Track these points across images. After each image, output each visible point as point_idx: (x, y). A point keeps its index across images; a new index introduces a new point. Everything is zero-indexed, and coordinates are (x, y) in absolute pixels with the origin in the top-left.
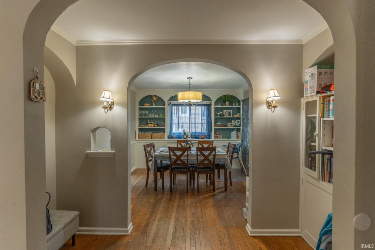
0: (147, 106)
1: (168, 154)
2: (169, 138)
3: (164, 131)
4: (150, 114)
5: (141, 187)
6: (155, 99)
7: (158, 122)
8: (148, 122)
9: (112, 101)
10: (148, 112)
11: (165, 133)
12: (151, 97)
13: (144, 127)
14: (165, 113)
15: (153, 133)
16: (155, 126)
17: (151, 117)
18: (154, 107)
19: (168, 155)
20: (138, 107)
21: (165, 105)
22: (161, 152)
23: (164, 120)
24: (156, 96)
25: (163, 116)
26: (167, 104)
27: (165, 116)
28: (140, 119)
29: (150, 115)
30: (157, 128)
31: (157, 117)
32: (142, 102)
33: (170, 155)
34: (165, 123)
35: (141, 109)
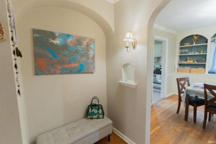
0: (187, 45)
1: (203, 90)
2: (209, 73)
3: (204, 66)
4: (189, 51)
5: (172, 111)
6: (196, 38)
7: (198, 58)
8: (187, 58)
9: (133, 40)
10: (187, 50)
11: (205, 68)
12: (192, 36)
13: (183, 62)
14: (206, 50)
15: (191, 68)
16: (194, 62)
17: (190, 54)
18: (194, 44)
19: (202, 92)
20: (178, 46)
21: (207, 42)
22: (195, 86)
23: (205, 56)
24: (197, 35)
25: (203, 53)
26: (209, 41)
27: (206, 52)
28: (180, 56)
29: (190, 53)
30: (196, 63)
31: (197, 53)
32: (183, 42)
33: (205, 92)
34: (206, 59)
35: (181, 48)
